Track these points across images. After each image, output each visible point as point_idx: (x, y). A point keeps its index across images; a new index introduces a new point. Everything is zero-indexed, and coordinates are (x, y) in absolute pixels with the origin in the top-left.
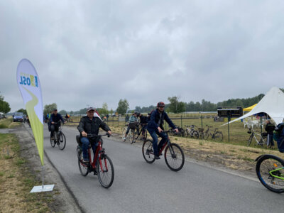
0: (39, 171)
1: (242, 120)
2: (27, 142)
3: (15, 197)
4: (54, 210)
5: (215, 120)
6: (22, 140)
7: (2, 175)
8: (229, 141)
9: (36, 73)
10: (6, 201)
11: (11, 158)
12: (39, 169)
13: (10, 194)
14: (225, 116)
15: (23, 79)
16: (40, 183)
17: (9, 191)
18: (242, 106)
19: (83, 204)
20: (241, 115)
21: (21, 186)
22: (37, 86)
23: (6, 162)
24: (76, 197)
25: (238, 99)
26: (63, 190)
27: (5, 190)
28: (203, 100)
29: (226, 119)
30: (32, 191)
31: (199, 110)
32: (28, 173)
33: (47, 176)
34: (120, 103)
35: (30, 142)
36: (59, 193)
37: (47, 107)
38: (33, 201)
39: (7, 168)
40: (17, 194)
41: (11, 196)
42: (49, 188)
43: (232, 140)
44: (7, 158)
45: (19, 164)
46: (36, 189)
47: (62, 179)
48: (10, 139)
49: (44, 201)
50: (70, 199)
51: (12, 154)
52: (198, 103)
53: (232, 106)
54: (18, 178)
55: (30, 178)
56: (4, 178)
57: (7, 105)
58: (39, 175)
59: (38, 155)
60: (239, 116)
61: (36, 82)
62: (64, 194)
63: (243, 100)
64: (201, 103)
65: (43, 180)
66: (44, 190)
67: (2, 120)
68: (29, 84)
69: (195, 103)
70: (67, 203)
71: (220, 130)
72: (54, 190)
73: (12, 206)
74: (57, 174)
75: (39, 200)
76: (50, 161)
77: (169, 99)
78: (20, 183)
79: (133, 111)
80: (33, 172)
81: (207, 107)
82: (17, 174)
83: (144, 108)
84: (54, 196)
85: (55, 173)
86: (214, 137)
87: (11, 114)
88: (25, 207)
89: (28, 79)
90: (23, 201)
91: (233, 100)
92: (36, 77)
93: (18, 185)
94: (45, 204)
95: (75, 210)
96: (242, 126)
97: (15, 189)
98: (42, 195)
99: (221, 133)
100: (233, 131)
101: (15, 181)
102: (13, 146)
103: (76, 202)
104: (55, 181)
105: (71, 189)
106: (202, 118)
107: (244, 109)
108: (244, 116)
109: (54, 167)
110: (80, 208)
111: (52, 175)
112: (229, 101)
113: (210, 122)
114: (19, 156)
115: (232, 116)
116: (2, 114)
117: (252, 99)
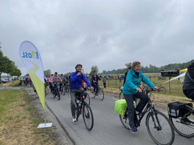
0: (41, 114)
1: (179, 78)
2: (33, 95)
3: (28, 131)
4: (53, 139)
5: (159, 78)
6: (30, 94)
7: (19, 117)
8: (170, 93)
9: (37, 50)
10: (23, 133)
11: (24, 105)
12: (42, 112)
13: (25, 129)
14: (166, 76)
15: (25, 54)
16: (43, 122)
17: (24, 127)
18: (179, 69)
19: (72, 136)
20: (178, 75)
21: (31, 123)
22: (38, 58)
23: (21, 108)
24: (67, 131)
25: (175, 64)
26: (58, 126)
27: (21, 127)
28: (151, 65)
29: (168, 78)
30: (39, 127)
31: (147, 72)
32: (35, 115)
33: (47, 117)
34: (92, 68)
35: (35, 95)
36: (55, 128)
37: (45, 72)
38: (40, 133)
39: (22, 112)
40: (29, 129)
41: (25, 130)
42: (49, 125)
43: (172, 92)
44: (21, 106)
45: (29, 109)
46: (41, 126)
47: (57, 119)
48: (23, 93)
49: (47, 133)
50: (64, 133)
51: (24, 103)
52: (147, 67)
53: (171, 69)
54: (29, 119)
55: (37, 119)
56: (20, 118)
57: (19, 71)
58: (42, 117)
59: (41, 104)
60: (176, 76)
61: (37, 55)
62: (59, 129)
63: (179, 64)
64: (149, 67)
65: (45, 120)
66: (46, 127)
67: (16, 81)
68: (31, 57)
69: (145, 67)
70: (61, 135)
71: (163, 86)
72: (52, 126)
73: (26, 136)
74: (54, 116)
75: (43, 133)
76: (48, 108)
77: (126, 65)
78: (30, 121)
79: (101, 74)
80: (38, 114)
81: (153, 70)
82: (28, 116)
83: (109, 71)
84: (53, 131)
85: (52, 115)
86: (159, 91)
87: (22, 77)
88: (35, 138)
89: (29, 54)
90: (33, 133)
91: (172, 65)
92: (37, 53)
93: (29, 123)
94: (47, 135)
95: (67, 140)
96: (179, 83)
97: (28, 126)
98: (45, 130)
99: (164, 88)
100: (173, 86)
101: (27, 121)
102: (25, 97)
103: (67, 134)
104: (53, 121)
105: (64, 126)
106: (150, 77)
107: (181, 71)
108: (181, 76)
109: (51, 111)
110: (70, 138)
111: (50, 116)
112: (169, 66)
113: (156, 80)
114: (29, 104)
115: (172, 76)
116: (16, 77)
117: (186, 63)
